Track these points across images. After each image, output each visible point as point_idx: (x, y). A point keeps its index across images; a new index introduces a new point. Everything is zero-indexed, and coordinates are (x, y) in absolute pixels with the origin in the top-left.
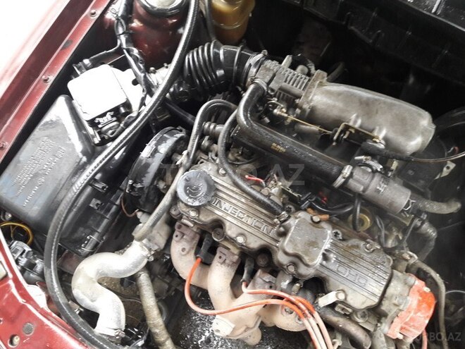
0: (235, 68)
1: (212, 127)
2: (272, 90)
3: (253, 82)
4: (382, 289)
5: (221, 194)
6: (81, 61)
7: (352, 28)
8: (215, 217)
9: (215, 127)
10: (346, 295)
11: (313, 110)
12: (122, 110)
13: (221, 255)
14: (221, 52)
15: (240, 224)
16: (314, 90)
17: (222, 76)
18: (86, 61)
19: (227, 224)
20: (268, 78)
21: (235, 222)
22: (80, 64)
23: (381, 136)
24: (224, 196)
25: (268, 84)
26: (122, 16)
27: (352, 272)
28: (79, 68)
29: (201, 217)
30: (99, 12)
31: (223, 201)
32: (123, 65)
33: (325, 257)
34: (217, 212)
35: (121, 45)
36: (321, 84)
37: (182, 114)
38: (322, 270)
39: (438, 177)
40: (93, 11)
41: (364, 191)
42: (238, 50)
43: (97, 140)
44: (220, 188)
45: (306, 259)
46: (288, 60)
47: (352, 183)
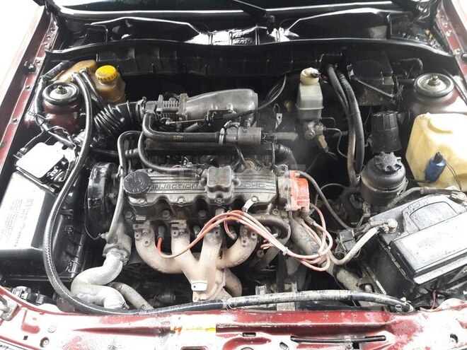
0: (130, 113)
1: (130, 152)
2: (159, 113)
3: (145, 113)
4: (275, 185)
5: (155, 181)
6: (19, 150)
7: (191, 71)
8: (158, 196)
9: (132, 152)
10: (257, 198)
11: (189, 114)
12: (64, 163)
13: (175, 231)
14: (117, 108)
15: (176, 192)
16: (184, 104)
17: (124, 121)
18: (23, 149)
19: (168, 196)
20: (153, 108)
21: (172, 192)
22: (18, 153)
23: (232, 108)
24: (158, 181)
25: (155, 110)
26: (38, 113)
27: (253, 184)
28: (19, 156)
29: (148, 201)
30: (19, 118)
31: (158, 185)
32: (52, 141)
33: (236, 183)
34: (157, 192)
35: (45, 130)
36: (186, 100)
37: (107, 152)
38: (237, 191)
39: (277, 126)
40: (14, 119)
41: (237, 139)
42: (127, 103)
43: (53, 190)
44: (153, 178)
45: (224, 186)
46: (161, 97)
47: (228, 138)
